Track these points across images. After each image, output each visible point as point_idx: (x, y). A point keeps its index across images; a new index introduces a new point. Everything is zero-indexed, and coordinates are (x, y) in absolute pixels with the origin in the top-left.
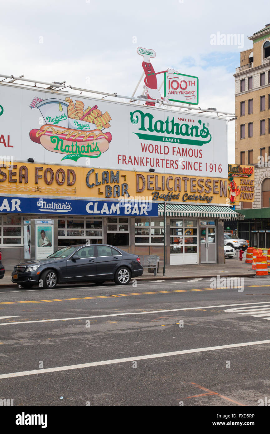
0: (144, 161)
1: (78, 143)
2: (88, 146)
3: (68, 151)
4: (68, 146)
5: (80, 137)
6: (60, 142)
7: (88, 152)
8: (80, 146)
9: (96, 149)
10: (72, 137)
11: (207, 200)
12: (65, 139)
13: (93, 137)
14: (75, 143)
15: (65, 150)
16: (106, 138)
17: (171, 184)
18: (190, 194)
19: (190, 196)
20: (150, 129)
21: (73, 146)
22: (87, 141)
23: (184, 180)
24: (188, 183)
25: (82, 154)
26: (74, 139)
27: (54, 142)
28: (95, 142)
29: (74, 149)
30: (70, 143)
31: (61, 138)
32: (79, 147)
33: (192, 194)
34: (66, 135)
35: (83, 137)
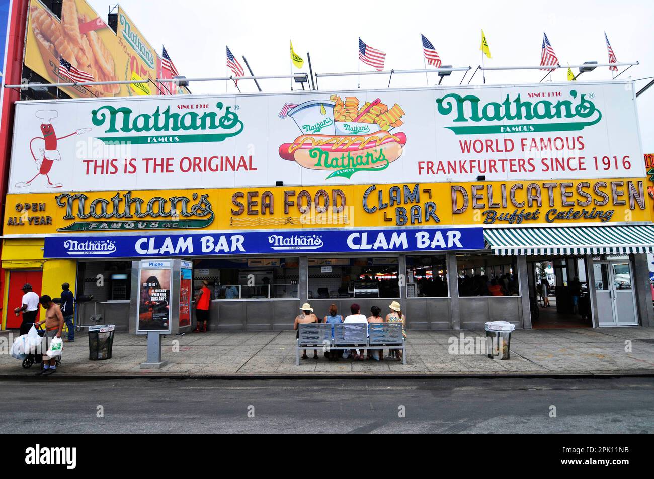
0: (467, 166)
1: (352, 153)
2: (368, 155)
3: (337, 166)
4: (337, 160)
5: (354, 144)
6: (324, 155)
7: (367, 163)
8: (355, 157)
9: (382, 158)
10: (341, 147)
11: (600, 217)
12: (330, 150)
13: (375, 141)
14: (346, 154)
15: (331, 165)
16: (395, 141)
17: (521, 197)
18: (560, 209)
19: (562, 213)
20: (475, 117)
21: (343, 158)
22: (364, 148)
23: (545, 187)
24: (557, 192)
25: (358, 167)
26: (344, 148)
27: (314, 156)
28: (378, 149)
29: (346, 162)
30: (339, 155)
31: (324, 149)
32: (352, 158)
33: (567, 209)
34: (332, 145)
35: (359, 144)
